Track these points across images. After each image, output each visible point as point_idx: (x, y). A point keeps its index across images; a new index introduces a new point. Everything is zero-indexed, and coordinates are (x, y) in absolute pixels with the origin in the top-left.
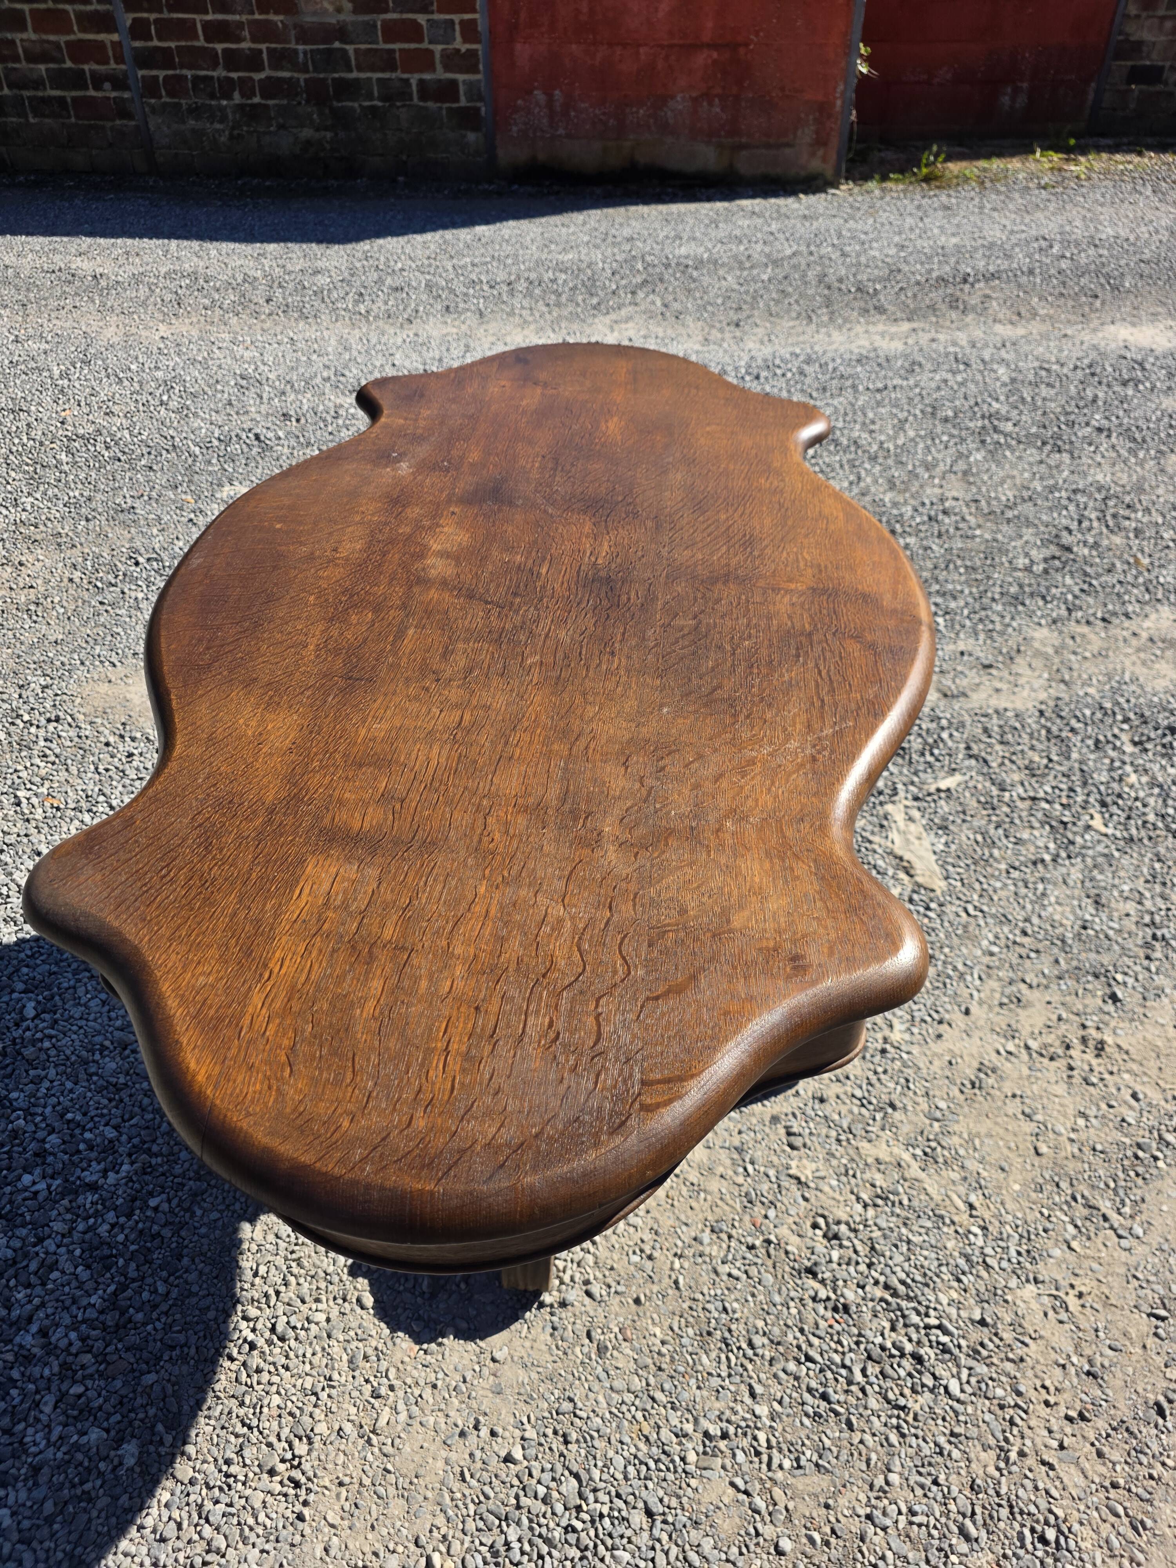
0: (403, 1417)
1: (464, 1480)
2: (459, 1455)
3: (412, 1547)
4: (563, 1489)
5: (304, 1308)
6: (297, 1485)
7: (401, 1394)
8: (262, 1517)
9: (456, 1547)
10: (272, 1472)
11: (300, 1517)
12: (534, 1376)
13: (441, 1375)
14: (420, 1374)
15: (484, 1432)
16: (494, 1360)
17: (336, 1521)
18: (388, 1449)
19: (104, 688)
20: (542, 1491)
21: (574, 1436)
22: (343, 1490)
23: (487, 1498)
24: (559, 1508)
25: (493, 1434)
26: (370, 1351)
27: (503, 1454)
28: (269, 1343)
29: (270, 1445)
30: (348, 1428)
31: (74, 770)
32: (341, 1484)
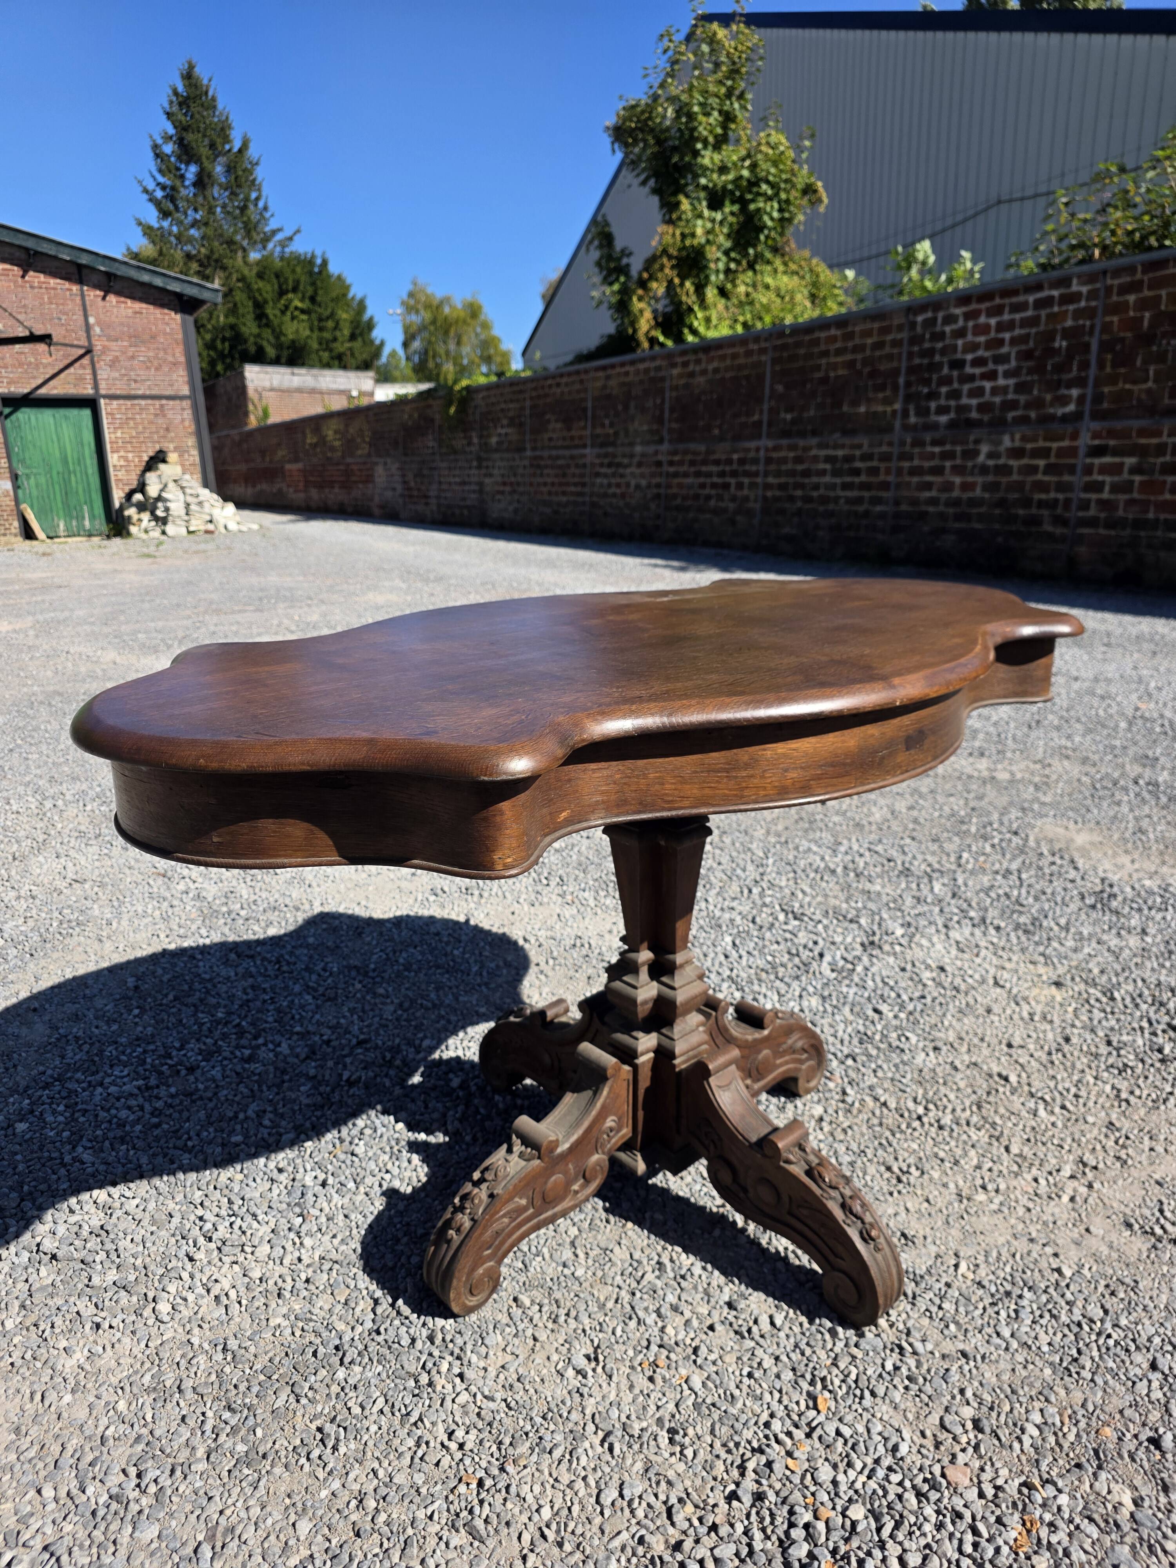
0: (994, 1207)
1: (1014, 1256)
2: (1021, 1246)
3: (951, 1253)
4: (1089, 1308)
5: (965, 1128)
6: (899, 1180)
7: (1000, 1198)
8: (868, 1178)
9: (982, 1272)
10: (889, 1169)
11: (891, 1194)
12: (1115, 1255)
13: (1038, 1209)
14: (1024, 1200)
15: (1049, 1250)
16: (1087, 1230)
17: (912, 1209)
18: (972, 1211)
19: (1061, 831)
20: (1069, 1296)
21: (1122, 1295)
22: (926, 1205)
23: (1024, 1272)
24: (1076, 1311)
25: (1056, 1255)
26: (995, 1168)
27: (1054, 1266)
28: (931, 1125)
29: (896, 1159)
30: (952, 1186)
31: (1008, 856)
32: (928, 1201)
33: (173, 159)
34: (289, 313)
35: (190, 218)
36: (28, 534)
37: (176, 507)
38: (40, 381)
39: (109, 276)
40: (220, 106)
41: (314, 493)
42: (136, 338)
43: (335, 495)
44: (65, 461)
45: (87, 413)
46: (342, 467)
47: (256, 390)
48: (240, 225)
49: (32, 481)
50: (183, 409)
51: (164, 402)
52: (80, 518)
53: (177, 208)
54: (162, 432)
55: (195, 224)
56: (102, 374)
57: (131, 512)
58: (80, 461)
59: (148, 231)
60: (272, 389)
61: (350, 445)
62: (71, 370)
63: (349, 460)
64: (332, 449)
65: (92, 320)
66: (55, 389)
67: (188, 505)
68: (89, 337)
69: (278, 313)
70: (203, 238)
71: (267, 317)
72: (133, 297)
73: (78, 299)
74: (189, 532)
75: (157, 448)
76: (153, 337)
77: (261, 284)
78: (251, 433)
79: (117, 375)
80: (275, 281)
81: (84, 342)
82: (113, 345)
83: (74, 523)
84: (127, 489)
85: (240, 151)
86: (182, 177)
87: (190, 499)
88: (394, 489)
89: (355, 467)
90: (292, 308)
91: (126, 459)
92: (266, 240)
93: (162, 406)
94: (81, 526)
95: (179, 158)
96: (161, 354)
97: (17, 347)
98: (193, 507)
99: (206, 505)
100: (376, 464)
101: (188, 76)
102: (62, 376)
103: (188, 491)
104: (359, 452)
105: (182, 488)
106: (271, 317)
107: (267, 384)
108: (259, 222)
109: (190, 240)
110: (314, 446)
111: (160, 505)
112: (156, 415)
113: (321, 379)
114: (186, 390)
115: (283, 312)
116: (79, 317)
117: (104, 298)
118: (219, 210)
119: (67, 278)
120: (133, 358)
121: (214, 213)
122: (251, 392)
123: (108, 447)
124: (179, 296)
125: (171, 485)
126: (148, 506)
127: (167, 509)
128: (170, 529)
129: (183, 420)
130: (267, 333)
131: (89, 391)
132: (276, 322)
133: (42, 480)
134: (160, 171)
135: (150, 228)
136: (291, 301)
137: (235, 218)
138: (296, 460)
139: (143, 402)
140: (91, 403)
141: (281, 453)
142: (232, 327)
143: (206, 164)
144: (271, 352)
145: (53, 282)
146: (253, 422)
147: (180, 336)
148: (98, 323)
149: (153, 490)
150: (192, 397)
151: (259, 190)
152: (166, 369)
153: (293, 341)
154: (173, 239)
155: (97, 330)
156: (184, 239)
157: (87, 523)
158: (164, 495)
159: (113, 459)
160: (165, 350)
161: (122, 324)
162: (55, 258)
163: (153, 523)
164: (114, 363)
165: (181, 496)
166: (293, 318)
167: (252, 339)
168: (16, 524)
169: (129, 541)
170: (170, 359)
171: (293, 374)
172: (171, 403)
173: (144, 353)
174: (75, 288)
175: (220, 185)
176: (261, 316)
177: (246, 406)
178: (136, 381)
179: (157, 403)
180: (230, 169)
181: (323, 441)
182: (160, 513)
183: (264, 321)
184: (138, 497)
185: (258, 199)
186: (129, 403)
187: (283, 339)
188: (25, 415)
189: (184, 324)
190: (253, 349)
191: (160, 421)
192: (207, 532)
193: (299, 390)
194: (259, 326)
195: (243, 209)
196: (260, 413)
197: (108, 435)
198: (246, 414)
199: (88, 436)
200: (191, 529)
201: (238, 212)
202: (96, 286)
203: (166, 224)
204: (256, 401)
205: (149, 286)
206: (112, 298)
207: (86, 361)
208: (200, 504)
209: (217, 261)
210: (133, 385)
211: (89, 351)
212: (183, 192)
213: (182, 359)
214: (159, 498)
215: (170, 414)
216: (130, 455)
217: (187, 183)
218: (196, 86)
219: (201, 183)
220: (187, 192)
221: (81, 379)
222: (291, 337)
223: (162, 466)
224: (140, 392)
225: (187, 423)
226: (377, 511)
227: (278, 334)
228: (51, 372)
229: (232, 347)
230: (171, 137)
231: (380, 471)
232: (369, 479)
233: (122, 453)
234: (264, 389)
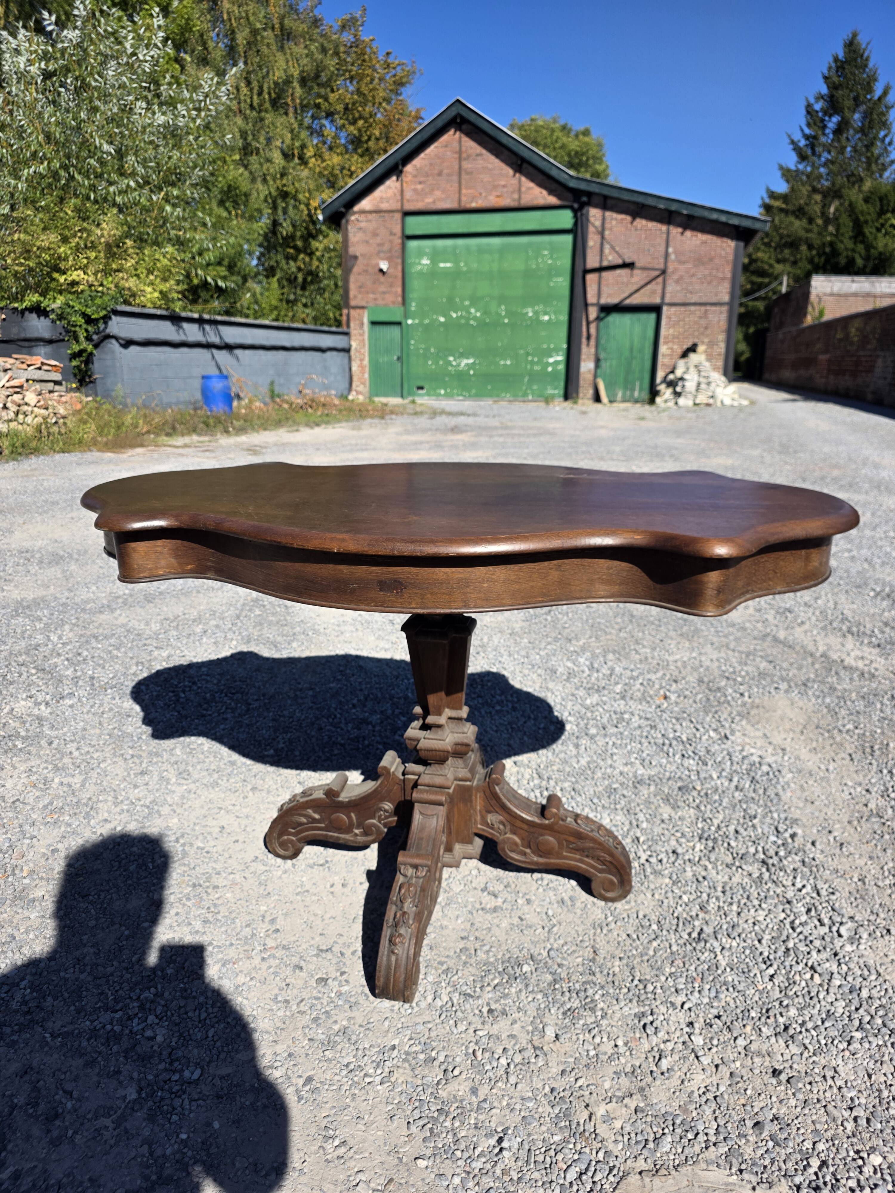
33: (820, 114)
34: (883, 231)
35: (823, 159)
36: (597, 398)
37: (690, 385)
38: (626, 294)
39: (690, 217)
40: (871, 65)
41: (832, 377)
42: (699, 261)
43: (846, 382)
44: (631, 350)
45: (653, 316)
46: (854, 359)
47: (818, 296)
48: (864, 159)
49: (608, 363)
50: (721, 313)
51: (708, 308)
52: (633, 390)
53: (814, 153)
54: (702, 330)
55: (825, 165)
56: (669, 289)
57: (662, 387)
58: (641, 350)
59: (787, 174)
60: (832, 294)
61: (864, 339)
62: (649, 287)
63: (861, 353)
64: (852, 343)
65: (670, 250)
66: (637, 300)
67: (699, 384)
68: (666, 262)
69: (874, 230)
70: (828, 174)
71: (863, 234)
72: (703, 231)
73: (664, 236)
74: (695, 404)
75: (696, 340)
76: (711, 260)
77: (865, 207)
78: (804, 330)
79: (678, 288)
80: (878, 203)
81: (662, 266)
82: (682, 267)
83: (628, 393)
84: (668, 370)
85: (880, 99)
86: (825, 127)
87: (702, 380)
88: (885, 378)
89: (863, 359)
90: (887, 225)
91: (672, 349)
92: (884, 168)
93: (706, 311)
94: (632, 395)
95: (825, 113)
96: (714, 272)
97: (618, 272)
98: (703, 386)
99: (713, 385)
100: (878, 356)
101: (851, 45)
102: (642, 291)
103: (703, 374)
104: (869, 347)
105: (699, 371)
106: (868, 234)
107: (828, 290)
108: (880, 156)
109: (820, 176)
110: (840, 340)
111: (680, 383)
112: (700, 317)
113: (877, 285)
114: (726, 298)
115: (878, 230)
116: (662, 249)
117: (682, 233)
118: (849, 149)
119: (661, 221)
120: (693, 275)
121: (843, 154)
122: (813, 297)
123: (662, 340)
124: (736, 227)
125: (692, 370)
126: (672, 384)
127: (683, 386)
128: (681, 401)
129: (719, 321)
130: (860, 248)
131: (657, 300)
132: (871, 238)
133: (614, 362)
134: (809, 125)
135: (789, 170)
136: (889, 219)
137: (860, 155)
138: (826, 351)
139: (693, 308)
140: (656, 309)
141: (819, 346)
142: (831, 244)
143: (847, 113)
144: (860, 262)
145: (652, 225)
146: (809, 320)
147: (731, 257)
148: (675, 252)
149: (679, 373)
150: (730, 304)
151: (889, 129)
152: (715, 283)
153: (880, 253)
154: (804, 178)
155: (673, 257)
156: (813, 176)
157: (636, 394)
158: (686, 376)
159: (663, 349)
160: (718, 269)
161: (691, 251)
162: (655, 208)
163: (672, 397)
164: (678, 281)
165: (696, 378)
166: (886, 233)
167: (845, 253)
168: (591, 392)
169: (653, 408)
170: (720, 275)
171: (853, 281)
172: (713, 308)
173: (702, 271)
174: (664, 228)
175: (854, 129)
176: (859, 234)
177: (806, 308)
178: (691, 293)
179: (703, 308)
180: (867, 115)
181: (847, 336)
182: (678, 389)
183: (860, 238)
184: (671, 377)
185: (886, 136)
186: (682, 309)
187: (872, 251)
188: (615, 319)
189: (736, 249)
190: (843, 261)
191: (703, 322)
192: (708, 405)
193: (855, 295)
194: (855, 243)
195: (869, 146)
196: (817, 313)
197: (663, 332)
198: (805, 315)
199: (651, 333)
200: (698, 402)
201: (864, 149)
202: (679, 225)
203: (801, 167)
204: (815, 304)
205: (716, 222)
206: (688, 233)
207: (660, 280)
208: (709, 384)
209: (835, 192)
210: (689, 295)
211: (664, 272)
212: (823, 139)
213: (728, 274)
214: (682, 379)
215: (710, 317)
216: (675, 347)
217: (827, 131)
218: (855, 51)
219: (838, 131)
220: (827, 138)
221: (654, 292)
222: (881, 249)
223: (692, 355)
224: (693, 301)
225: (721, 323)
226: (869, 397)
227: (869, 247)
228: (635, 287)
229: (827, 261)
230: (822, 97)
231: (879, 362)
232: (870, 370)
233: (670, 345)
234: (825, 294)
